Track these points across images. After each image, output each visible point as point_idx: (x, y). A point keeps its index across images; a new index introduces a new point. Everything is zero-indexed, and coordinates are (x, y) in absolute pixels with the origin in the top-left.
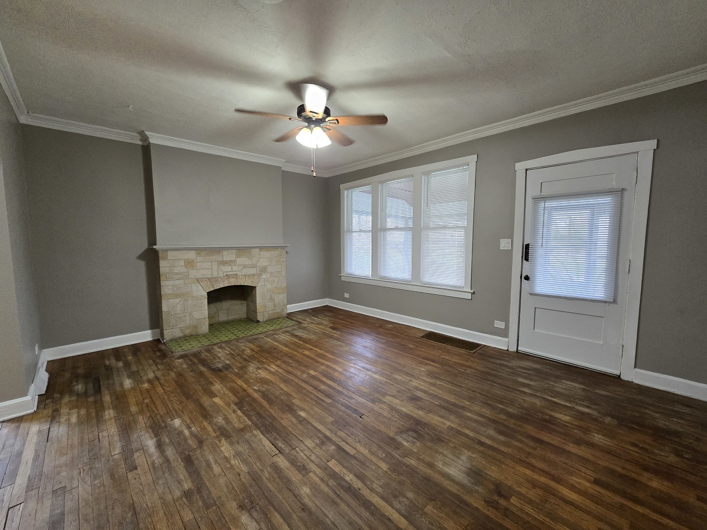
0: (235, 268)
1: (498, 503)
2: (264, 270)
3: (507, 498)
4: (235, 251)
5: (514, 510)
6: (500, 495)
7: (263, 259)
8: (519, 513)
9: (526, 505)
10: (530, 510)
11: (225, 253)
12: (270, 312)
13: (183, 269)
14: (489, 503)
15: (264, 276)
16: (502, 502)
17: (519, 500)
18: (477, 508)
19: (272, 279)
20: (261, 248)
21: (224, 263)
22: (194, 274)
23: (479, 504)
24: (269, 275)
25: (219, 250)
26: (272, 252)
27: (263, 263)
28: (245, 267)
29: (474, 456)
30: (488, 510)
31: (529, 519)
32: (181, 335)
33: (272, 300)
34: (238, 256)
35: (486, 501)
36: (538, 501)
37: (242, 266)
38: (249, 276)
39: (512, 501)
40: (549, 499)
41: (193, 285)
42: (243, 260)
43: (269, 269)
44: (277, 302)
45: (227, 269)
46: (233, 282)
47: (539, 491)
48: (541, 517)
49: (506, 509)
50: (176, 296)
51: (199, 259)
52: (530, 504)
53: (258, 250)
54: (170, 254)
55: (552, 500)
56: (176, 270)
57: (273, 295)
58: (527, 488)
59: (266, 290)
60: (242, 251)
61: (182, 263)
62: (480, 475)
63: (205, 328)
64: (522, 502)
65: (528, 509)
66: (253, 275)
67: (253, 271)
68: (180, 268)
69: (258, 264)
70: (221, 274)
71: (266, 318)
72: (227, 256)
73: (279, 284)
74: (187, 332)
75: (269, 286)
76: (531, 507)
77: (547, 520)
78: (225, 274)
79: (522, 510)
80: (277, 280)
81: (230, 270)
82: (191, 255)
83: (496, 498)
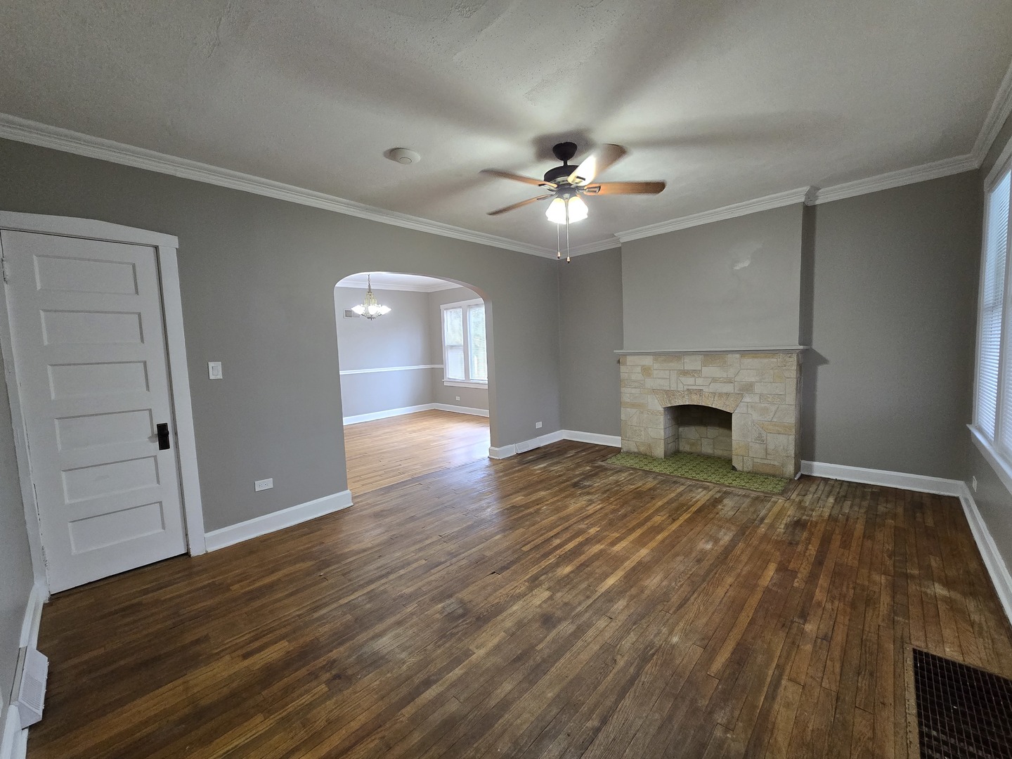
0: (699, 381)
1: (329, 671)
2: (748, 388)
3: (328, 682)
4: (701, 357)
5: (314, 683)
6: (337, 677)
7: (748, 371)
8: (306, 687)
9: (312, 699)
10: (304, 701)
11: (687, 359)
12: (756, 460)
13: (640, 377)
14: (332, 663)
15: (747, 399)
16: (327, 676)
17: (321, 693)
18: (331, 651)
19: (763, 405)
20: (744, 353)
21: (685, 373)
22: (650, 383)
23: (334, 654)
24: (757, 399)
25: (678, 356)
26: (766, 361)
27: (747, 377)
28: (714, 380)
29: (404, 667)
30: (324, 660)
31: (295, 695)
32: (636, 450)
33: (760, 439)
34: (704, 364)
35: (335, 661)
36: (309, 716)
37: (710, 379)
38: (721, 395)
39: (323, 686)
40: (305, 732)
41: (649, 396)
42: (712, 371)
43: (758, 388)
44: (771, 447)
45: (689, 381)
46: (696, 400)
47: (321, 723)
48: (290, 708)
49: (317, 677)
50: (633, 406)
51: (656, 366)
52: (311, 704)
53: (738, 356)
54: (629, 358)
55: (302, 735)
56: (633, 377)
57: (764, 435)
58: (331, 711)
59: (750, 423)
60: (711, 356)
61: (639, 369)
62: (370, 665)
63: (659, 451)
64: (317, 696)
65: (306, 699)
66: (728, 395)
67: (728, 388)
68: (637, 375)
69: (737, 379)
70: (681, 388)
71: (748, 467)
72: (691, 364)
73: (776, 416)
74: (642, 449)
75: (755, 416)
76: (305, 704)
77: (284, 714)
78: (686, 388)
79: (307, 692)
80: (773, 408)
81: (692, 383)
82: (648, 361)
83: (334, 672)
